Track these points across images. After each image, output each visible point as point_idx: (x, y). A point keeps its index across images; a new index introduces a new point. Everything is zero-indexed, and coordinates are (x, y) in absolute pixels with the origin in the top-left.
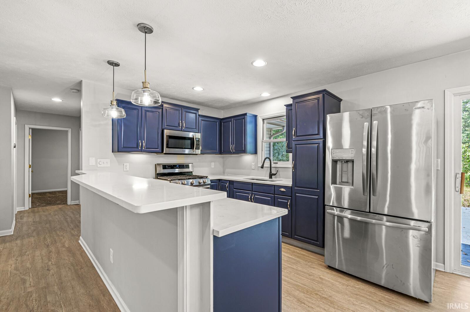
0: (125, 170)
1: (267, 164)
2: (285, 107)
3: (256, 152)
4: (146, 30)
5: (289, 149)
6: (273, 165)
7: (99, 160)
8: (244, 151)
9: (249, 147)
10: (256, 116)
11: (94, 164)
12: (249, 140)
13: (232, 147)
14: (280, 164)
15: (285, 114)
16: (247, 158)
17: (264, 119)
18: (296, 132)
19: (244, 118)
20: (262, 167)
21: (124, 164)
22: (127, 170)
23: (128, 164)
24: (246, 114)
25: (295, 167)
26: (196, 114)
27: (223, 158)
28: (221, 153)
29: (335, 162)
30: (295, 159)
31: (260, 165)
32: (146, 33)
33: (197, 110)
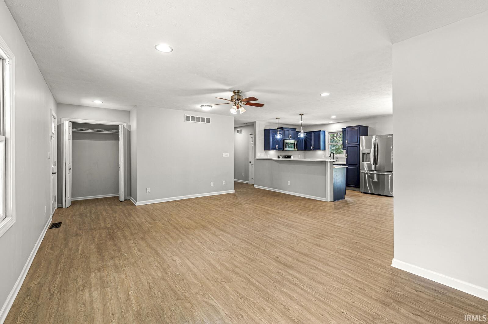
1: (332, 155)
2: (342, 129)
3: (325, 149)
5: (344, 148)
6: (335, 156)
8: (319, 149)
9: (322, 147)
10: (325, 132)
12: (322, 143)
13: (312, 147)
14: (339, 155)
15: (342, 131)
16: (320, 153)
17: (329, 133)
18: (348, 141)
19: (320, 133)
20: (330, 157)
24: (320, 131)
25: (347, 156)
26: (295, 131)
27: (304, 152)
28: (305, 150)
29: (364, 154)
30: (347, 153)
31: (329, 156)
33: (295, 129)
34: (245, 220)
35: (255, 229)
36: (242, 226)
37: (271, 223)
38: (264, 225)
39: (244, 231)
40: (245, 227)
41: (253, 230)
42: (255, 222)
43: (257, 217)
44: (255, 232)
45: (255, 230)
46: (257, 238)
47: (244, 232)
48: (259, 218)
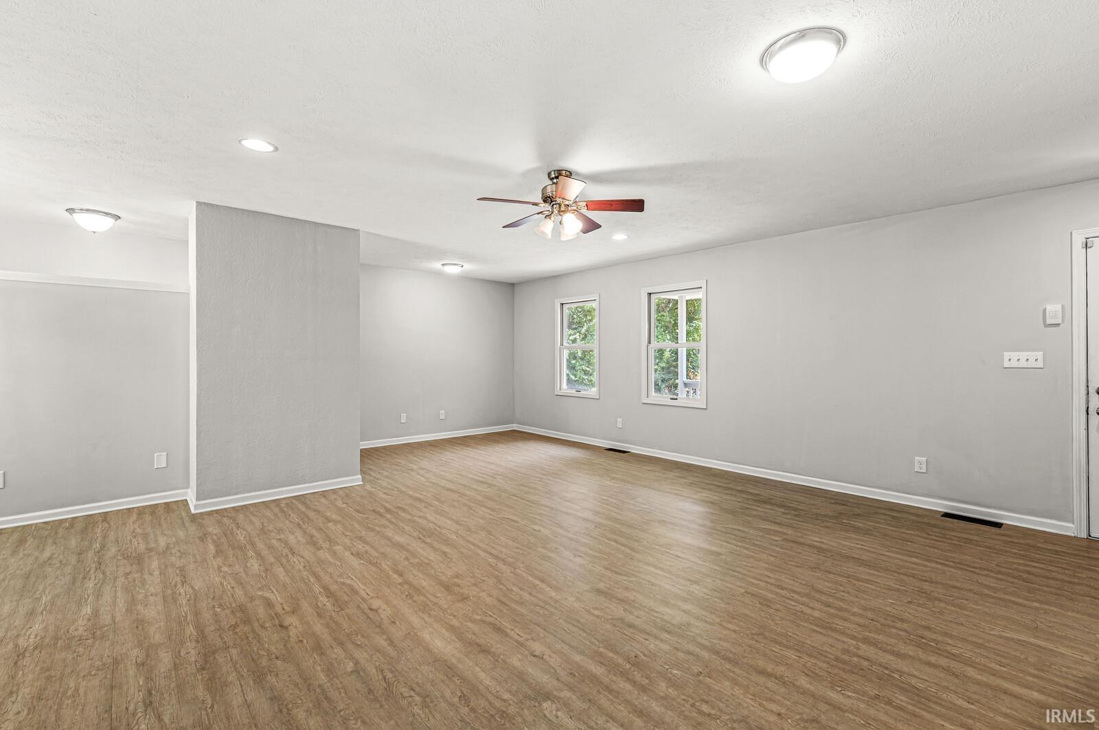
34: (540, 549)
35: (513, 523)
36: (542, 529)
37: (468, 541)
38: (490, 533)
39: (535, 518)
40: (537, 528)
41: (517, 522)
42: (510, 543)
43: (501, 565)
44: (514, 518)
45: (514, 521)
46: (512, 507)
47: (538, 517)
48: (496, 557)
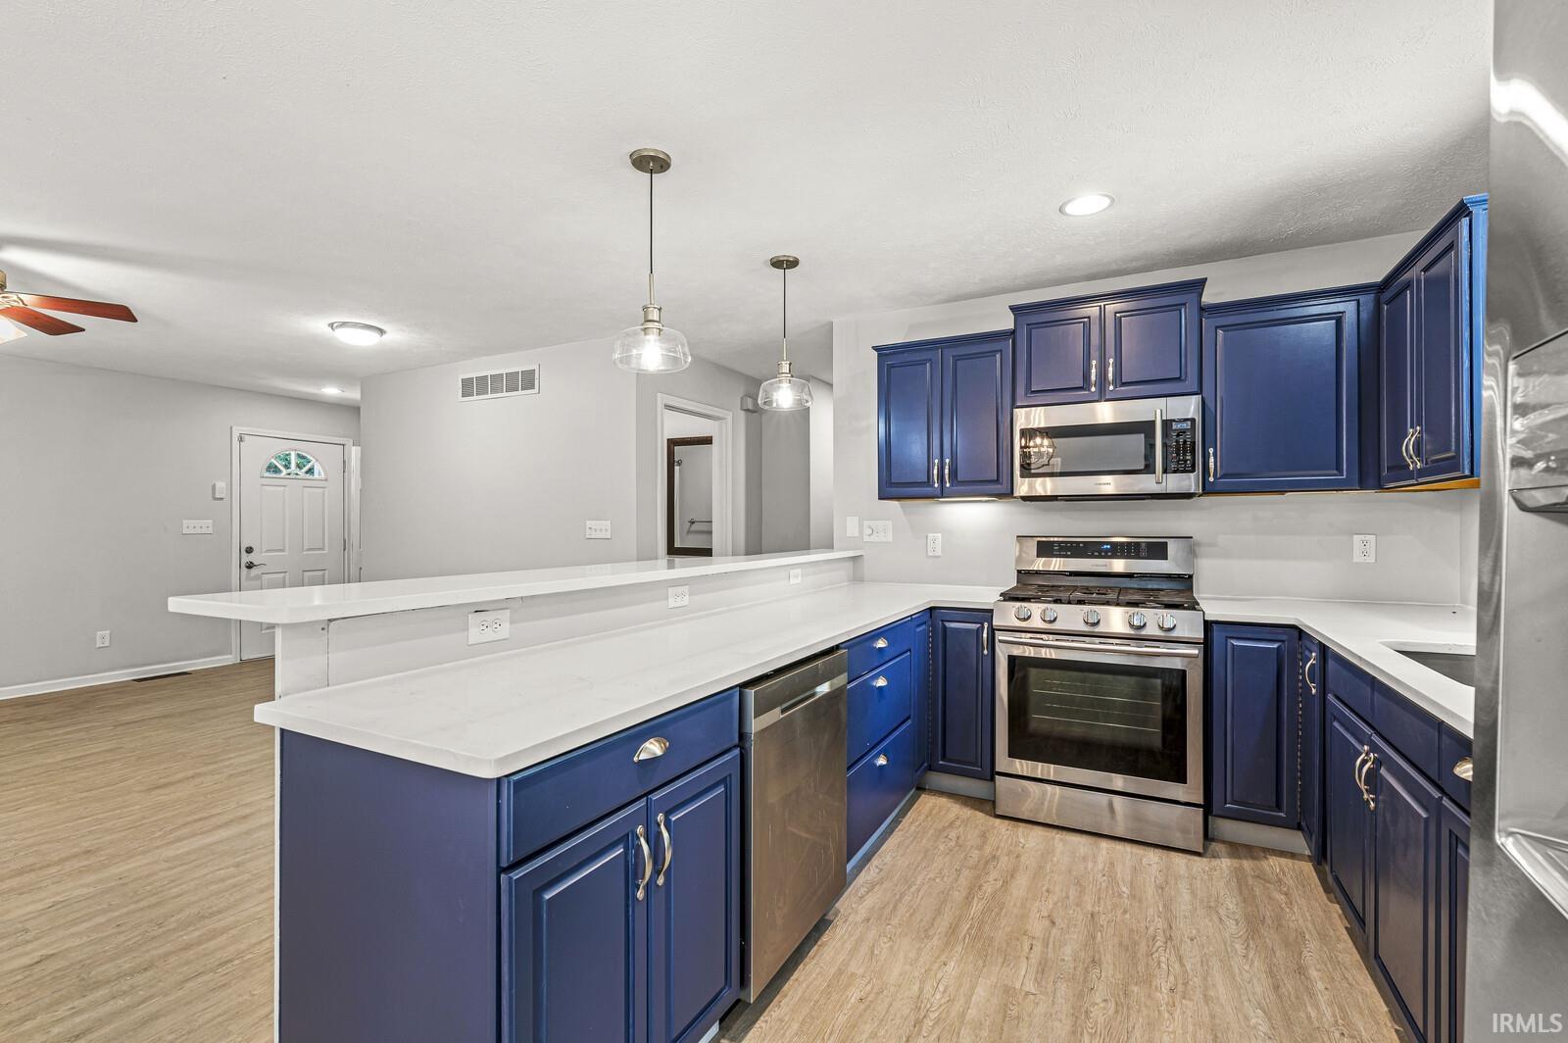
0: (930, 554)
4: (651, 164)
7: (866, 523)
11: (857, 534)
21: (927, 537)
22: (937, 554)
23: (940, 535)
32: (651, 172)
